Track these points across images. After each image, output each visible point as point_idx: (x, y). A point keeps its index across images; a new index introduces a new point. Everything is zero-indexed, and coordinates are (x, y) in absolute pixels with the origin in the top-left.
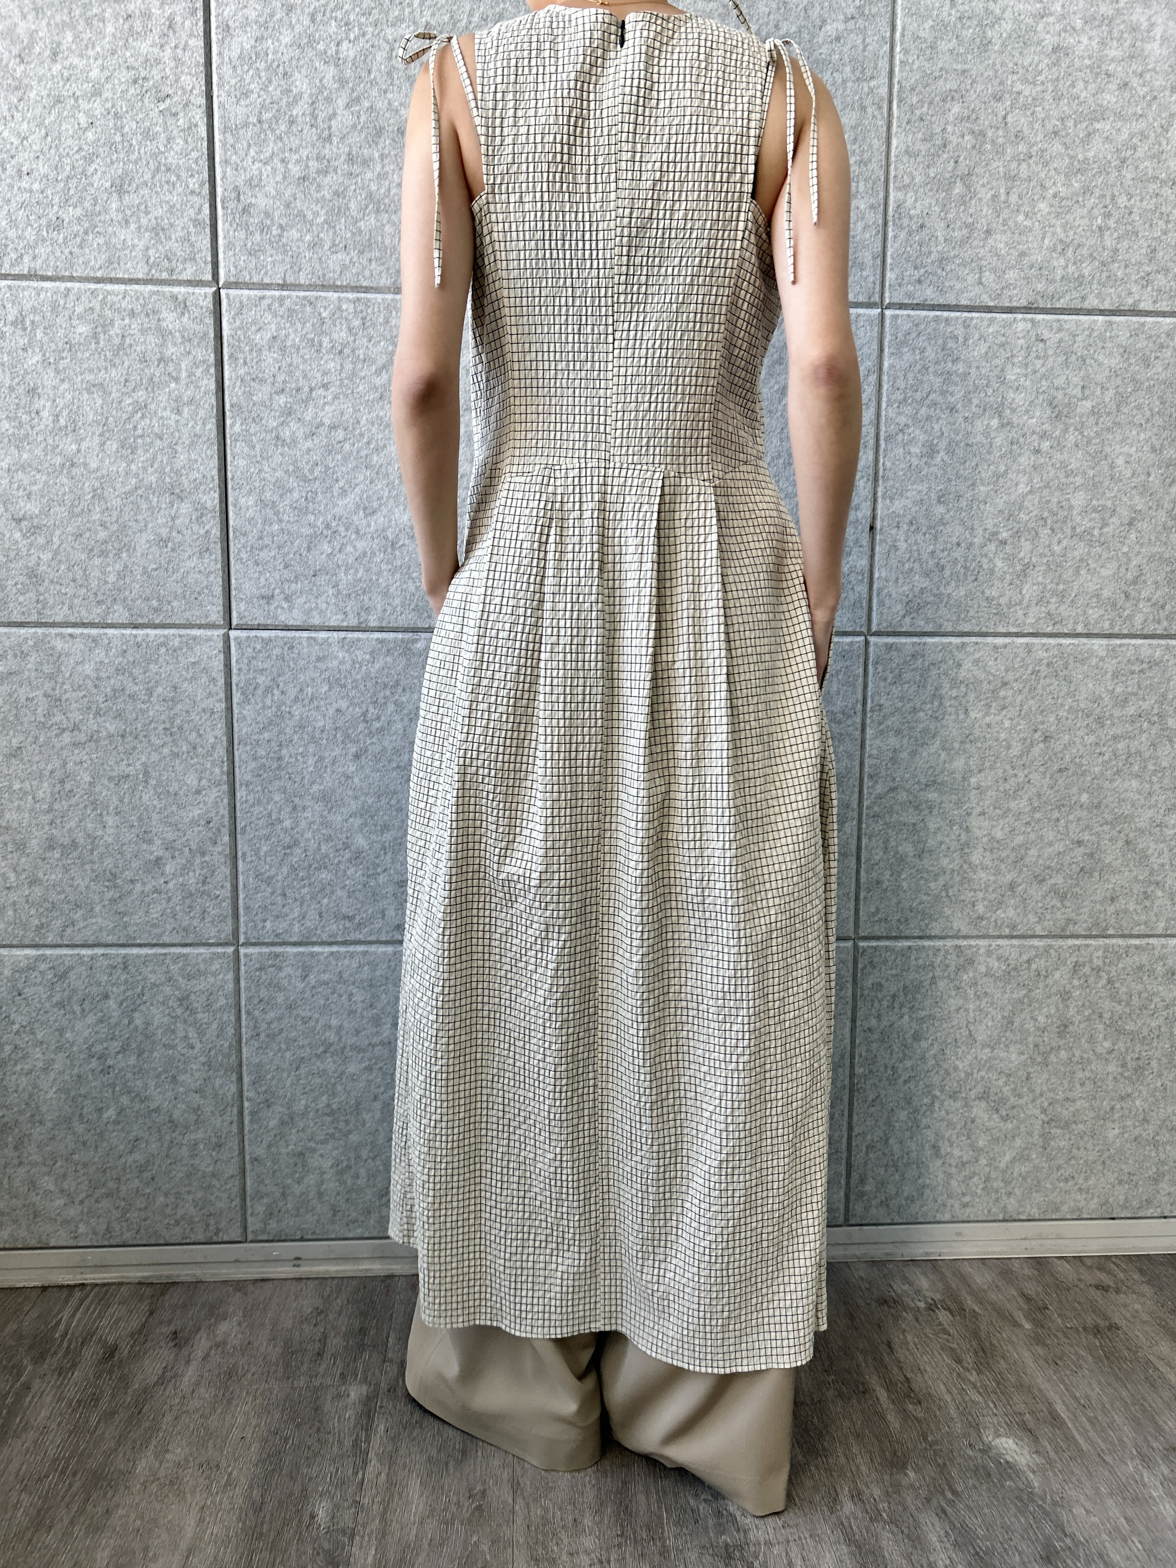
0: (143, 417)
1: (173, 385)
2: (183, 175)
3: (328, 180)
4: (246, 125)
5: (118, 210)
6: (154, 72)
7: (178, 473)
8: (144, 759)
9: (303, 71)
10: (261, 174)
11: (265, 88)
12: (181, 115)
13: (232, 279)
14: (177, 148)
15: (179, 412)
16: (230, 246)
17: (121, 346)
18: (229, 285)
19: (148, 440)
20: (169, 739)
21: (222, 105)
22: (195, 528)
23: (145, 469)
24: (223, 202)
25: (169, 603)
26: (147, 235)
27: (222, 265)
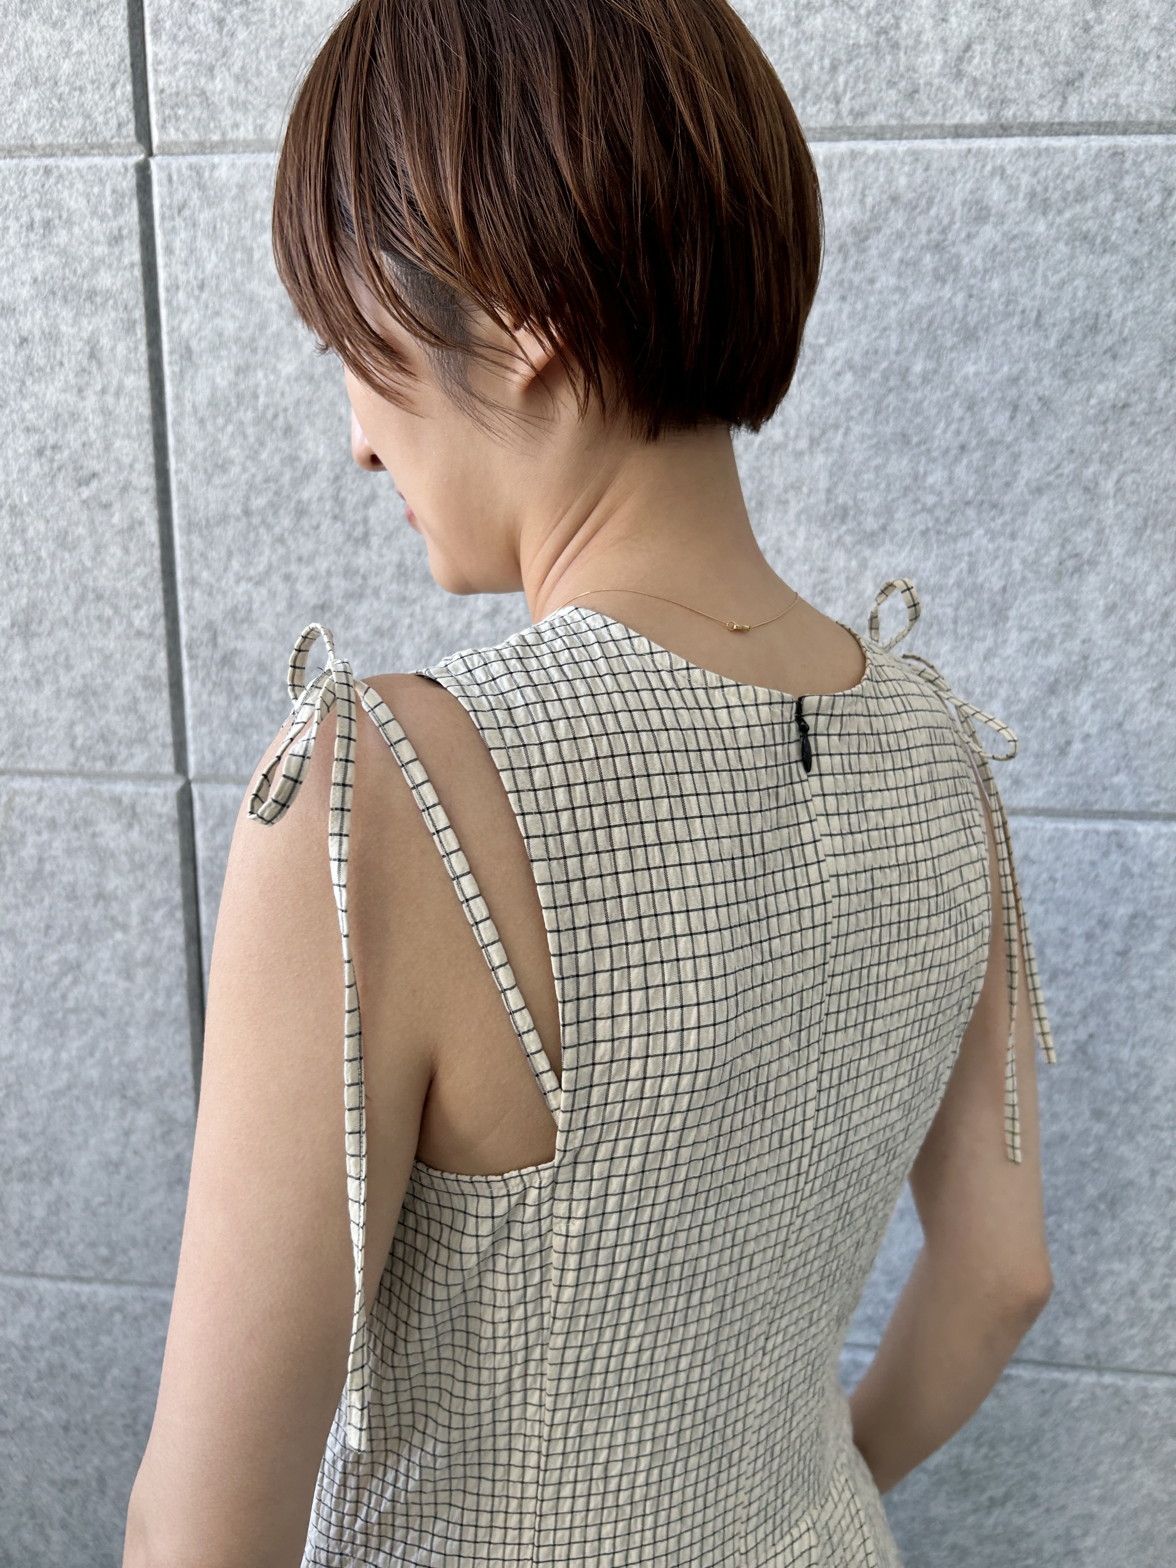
0: (75, 982)
1: (119, 936)
2: (124, 604)
3: (363, 609)
4: (223, 519)
5: (23, 664)
6: (71, 436)
7: (131, 1067)
8: (96, 1461)
9: (320, 423)
10: (250, 600)
11: (253, 456)
12: (117, 506)
13: (207, 771)
14: (113, 563)
15: (129, 976)
16: (203, 718)
17: (38, 875)
18: (203, 779)
19: (84, 1016)
20: (130, 1439)
21: (184, 489)
22: (160, 1148)
23: (81, 1060)
24: (190, 647)
25: (125, 1251)
26: (70, 703)
27: (191, 747)
